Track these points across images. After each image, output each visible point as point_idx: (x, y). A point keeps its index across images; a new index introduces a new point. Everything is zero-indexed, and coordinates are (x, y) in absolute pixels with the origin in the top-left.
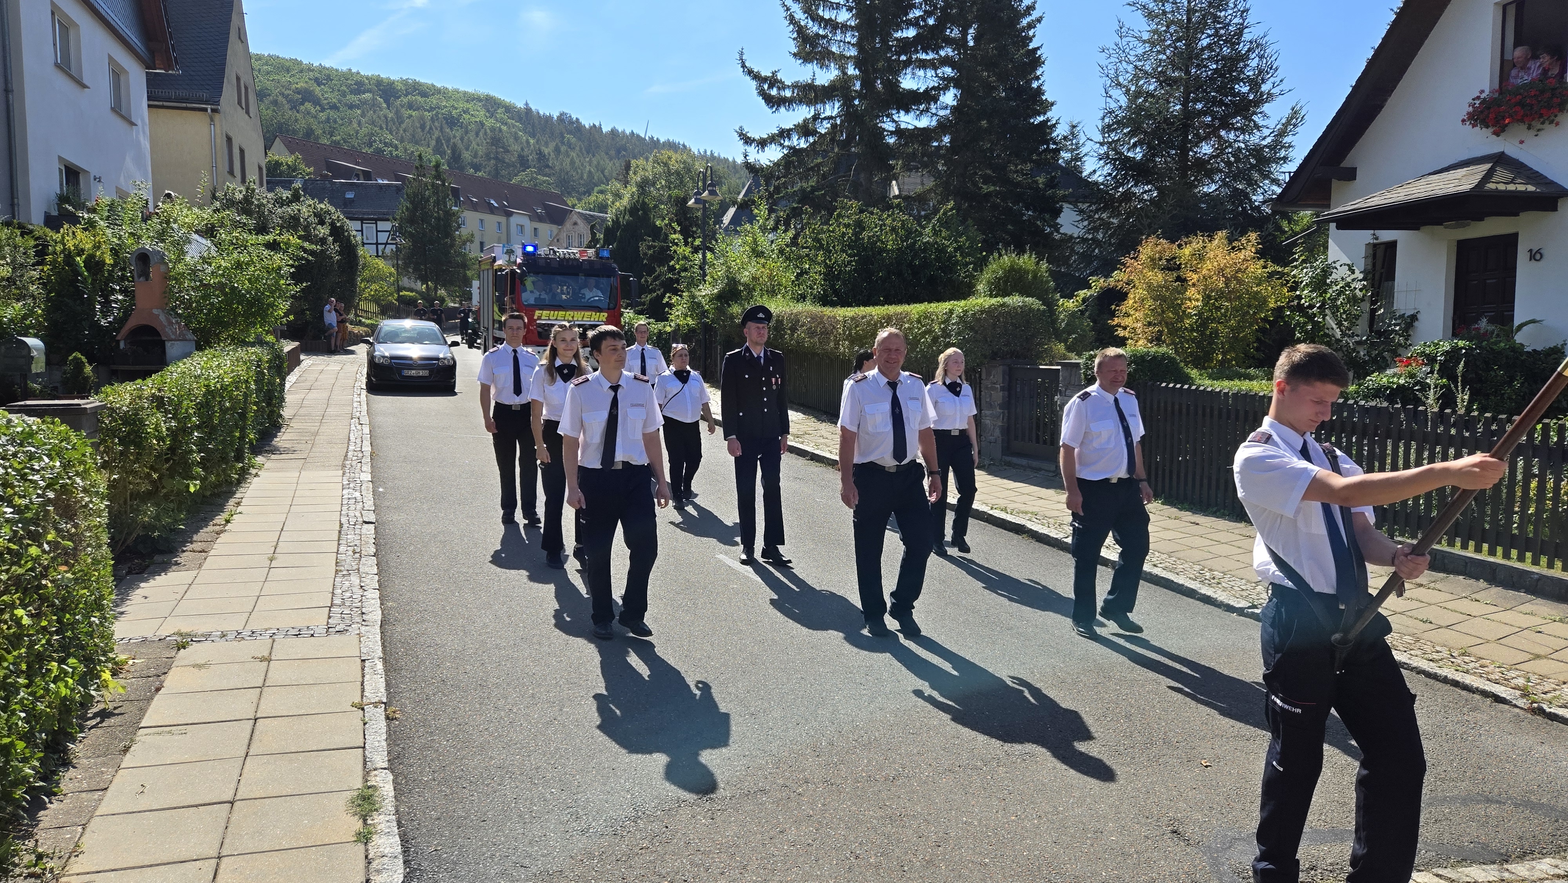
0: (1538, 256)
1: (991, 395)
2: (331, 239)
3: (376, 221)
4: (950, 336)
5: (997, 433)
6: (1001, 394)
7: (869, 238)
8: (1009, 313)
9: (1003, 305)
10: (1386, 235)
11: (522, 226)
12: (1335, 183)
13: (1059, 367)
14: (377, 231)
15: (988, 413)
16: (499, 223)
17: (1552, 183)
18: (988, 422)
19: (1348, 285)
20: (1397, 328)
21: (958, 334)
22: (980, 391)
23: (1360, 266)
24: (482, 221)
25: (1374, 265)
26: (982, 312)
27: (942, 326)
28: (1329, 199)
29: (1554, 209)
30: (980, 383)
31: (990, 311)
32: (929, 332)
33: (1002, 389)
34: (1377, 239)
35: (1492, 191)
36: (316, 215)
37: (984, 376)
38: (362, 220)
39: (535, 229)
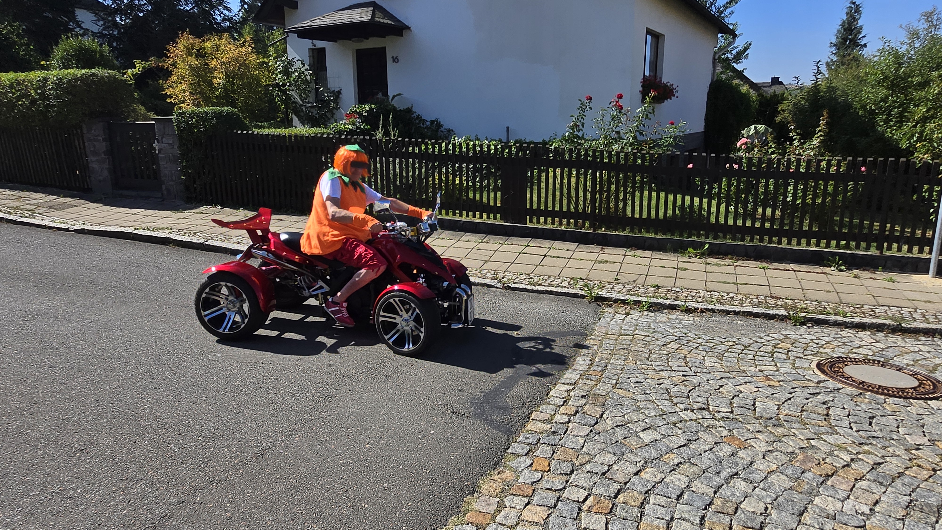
0: (396, 60)
1: (94, 146)
4: (48, 99)
5: (106, 173)
6: (104, 143)
8: (99, 81)
9: (93, 75)
10: (320, 44)
12: (286, 9)
13: (154, 122)
15: (94, 159)
17: (399, 21)
18: (94, 166)
19: (303, 73)
20: (332, 98)
21: (57, 97)
22: (84, 143)
23: (307, 62)
25: (314, 62)
26: (77, 79)
27: (39, 91)
28: (284, 19)
29: (402, 35)
30: (83, 137)
31: (83, 78)
32: (26, 95)
33: (104, 140)
34: (315, 46)
35: (378, 22)
37: (85, 131)
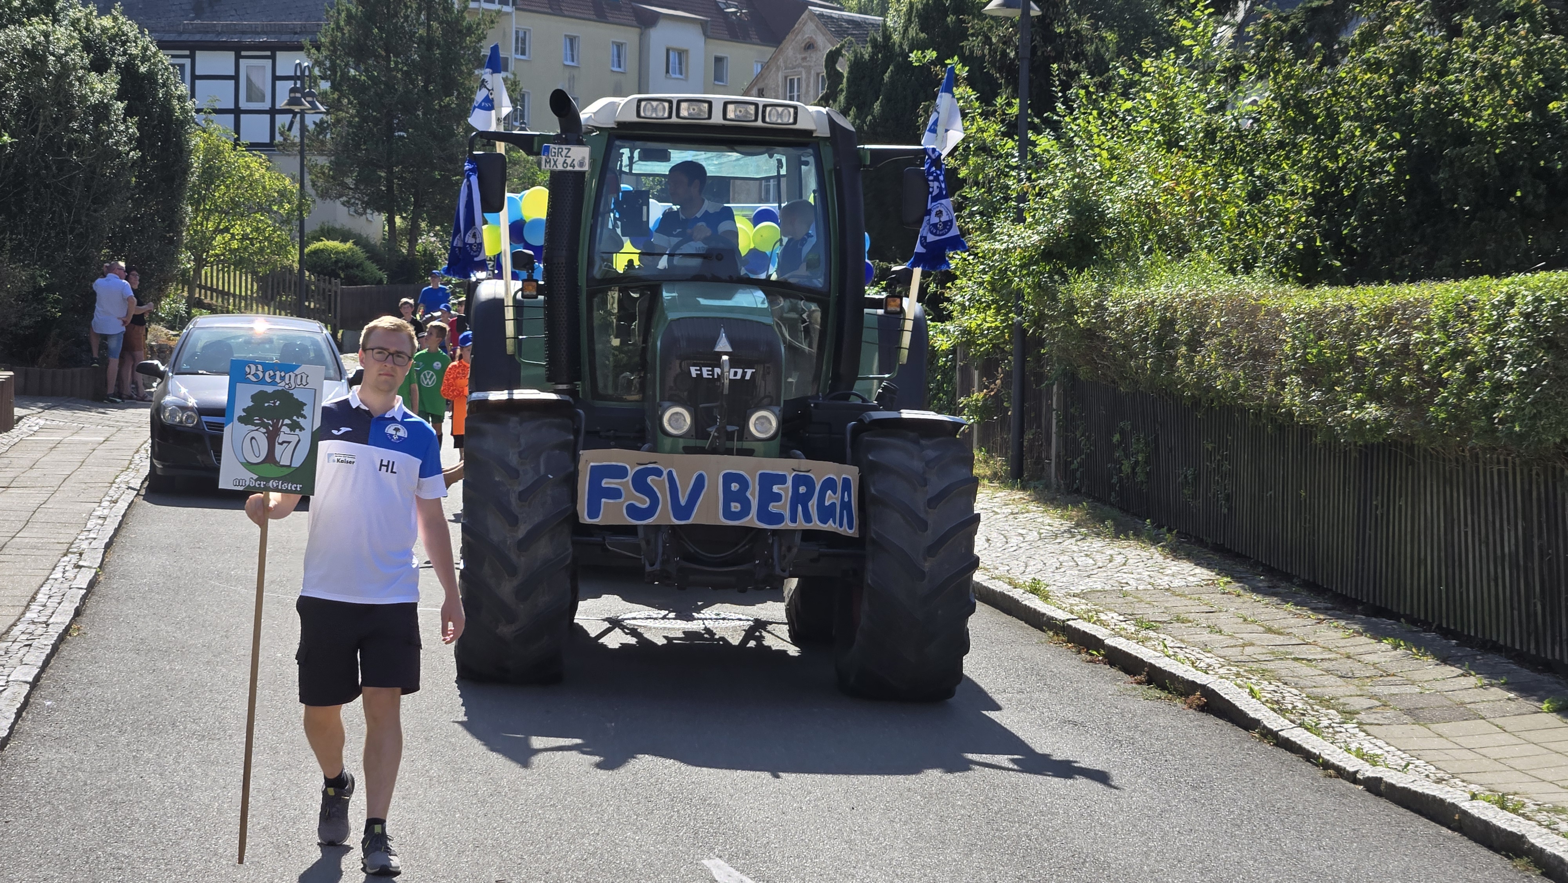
2: (120, 105)
3: (272, 50)
7: (1427, 99)
11: (682, 54)
14: (275, 78)
16: (619, 46)
24: (572, 40)
36: (87, 45)
38: (238, 50)
39: (719, 60)
